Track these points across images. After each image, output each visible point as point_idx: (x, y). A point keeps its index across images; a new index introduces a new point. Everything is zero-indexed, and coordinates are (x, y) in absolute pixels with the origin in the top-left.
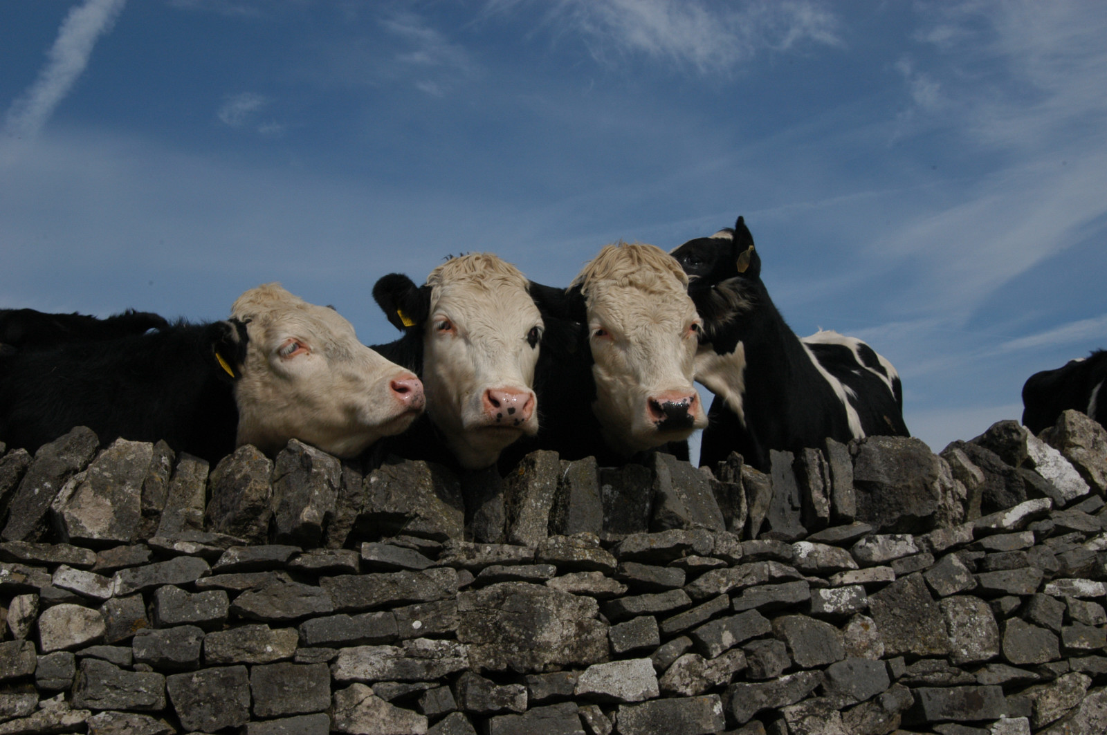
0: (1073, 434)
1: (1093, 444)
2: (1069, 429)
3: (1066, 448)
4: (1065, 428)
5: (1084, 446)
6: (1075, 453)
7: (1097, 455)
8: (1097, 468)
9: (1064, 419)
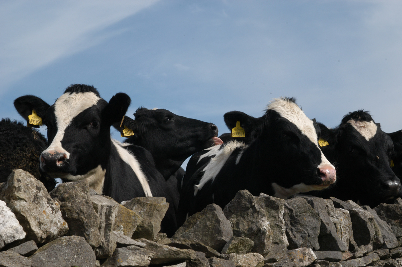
0: (19, 189)
1: (34, 198)
2: (16, 184)
3: (13, 200)
4: (13, 184)
5: (27, 200)
6: (18, 205)
7: (36, 208)
8: (35, 218)
9: (13, 176)
